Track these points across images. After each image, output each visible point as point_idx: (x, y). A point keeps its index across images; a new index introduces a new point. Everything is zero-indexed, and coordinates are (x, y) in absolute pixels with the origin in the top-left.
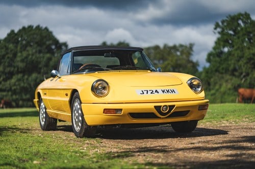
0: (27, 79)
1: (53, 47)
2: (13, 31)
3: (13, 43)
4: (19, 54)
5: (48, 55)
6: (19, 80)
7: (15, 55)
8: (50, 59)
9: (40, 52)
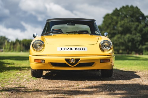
0: (124, 38)
1: (141, 18)
2: (116, 9)
3: (116, 16)
4: (119, 22)
5: (137, 23)
6: (118, 38)
7: (117, 23)
8: (138, 26)
9: (132, 21)
